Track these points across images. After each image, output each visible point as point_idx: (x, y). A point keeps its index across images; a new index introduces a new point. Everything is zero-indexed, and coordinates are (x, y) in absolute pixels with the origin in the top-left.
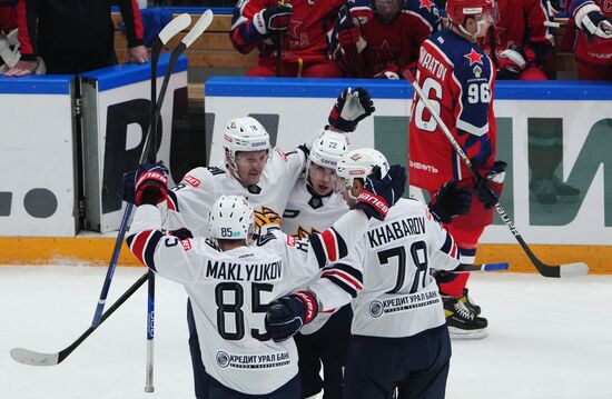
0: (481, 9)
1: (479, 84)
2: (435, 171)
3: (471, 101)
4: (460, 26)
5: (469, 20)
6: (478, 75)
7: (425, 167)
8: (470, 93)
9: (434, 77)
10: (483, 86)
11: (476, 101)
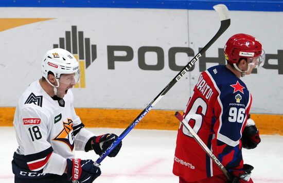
0: (253, 54)
1: (238, 108)
2: (193, 167)
3: (230, 120)
4: (235, 64)
5: (242, 61)
6: (238, 101)
7: (186, 164)
8: (231, 114)
9: (204, 98)
10: (241, 110)
11: (234, 120)
